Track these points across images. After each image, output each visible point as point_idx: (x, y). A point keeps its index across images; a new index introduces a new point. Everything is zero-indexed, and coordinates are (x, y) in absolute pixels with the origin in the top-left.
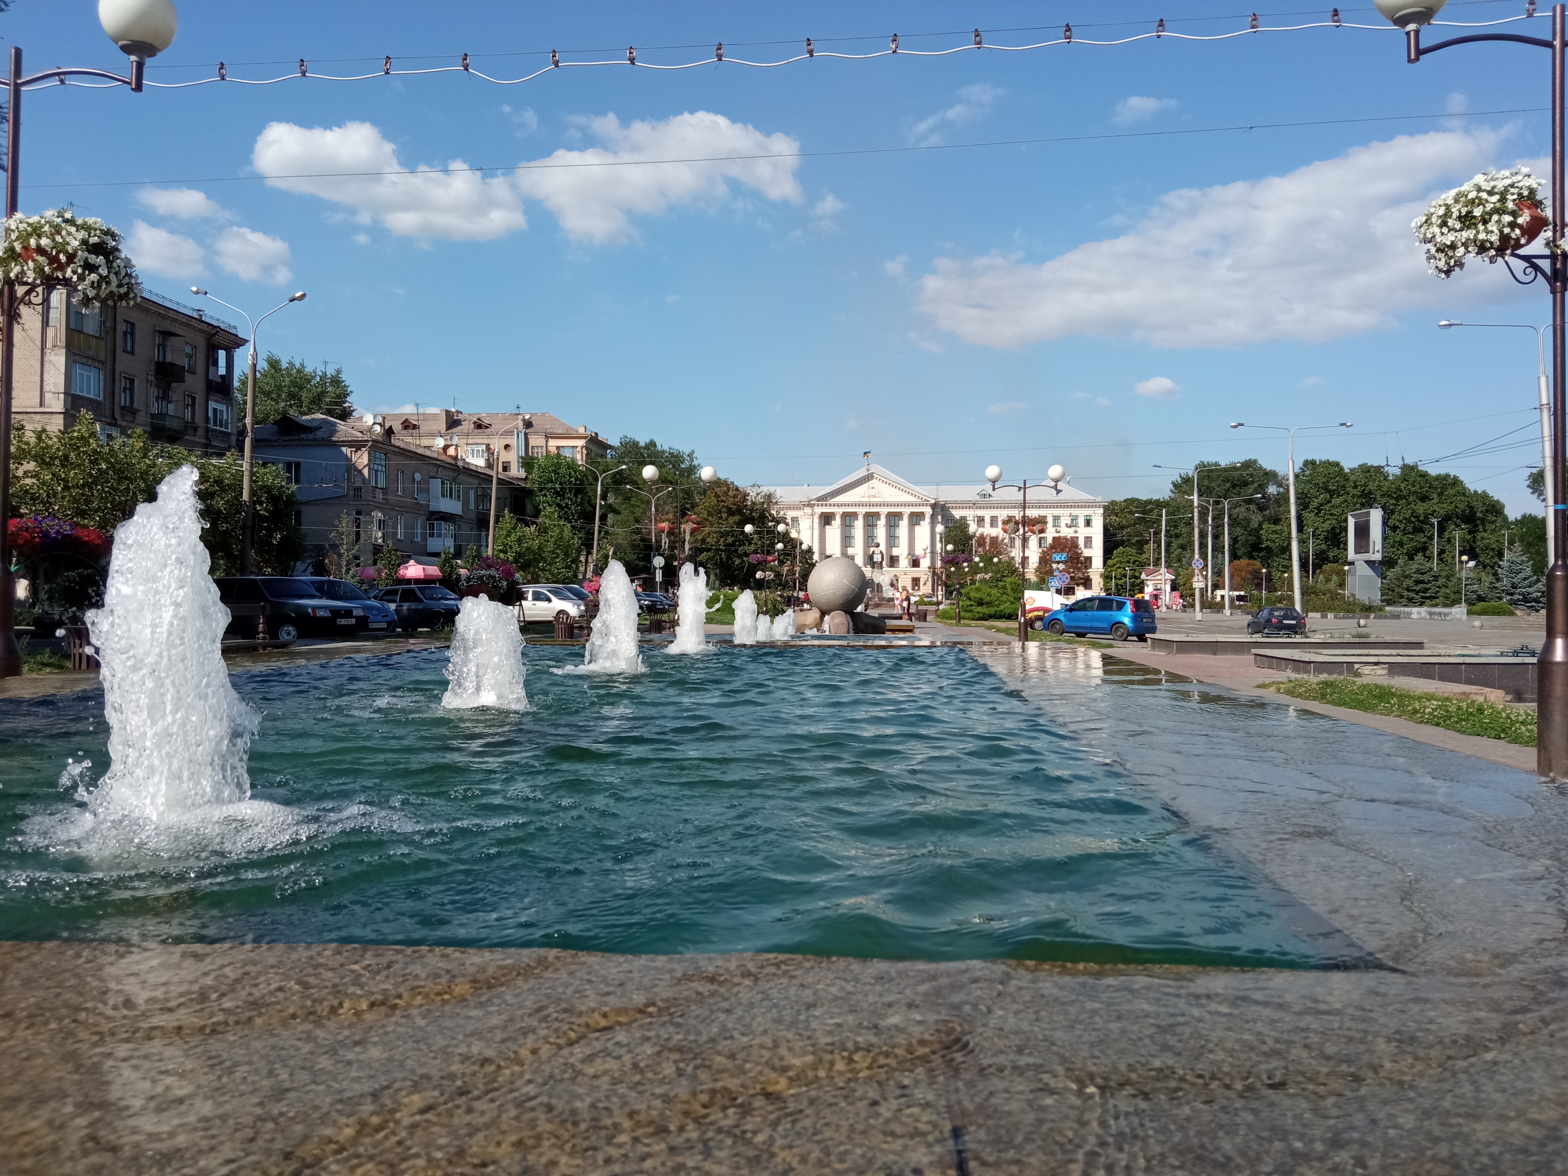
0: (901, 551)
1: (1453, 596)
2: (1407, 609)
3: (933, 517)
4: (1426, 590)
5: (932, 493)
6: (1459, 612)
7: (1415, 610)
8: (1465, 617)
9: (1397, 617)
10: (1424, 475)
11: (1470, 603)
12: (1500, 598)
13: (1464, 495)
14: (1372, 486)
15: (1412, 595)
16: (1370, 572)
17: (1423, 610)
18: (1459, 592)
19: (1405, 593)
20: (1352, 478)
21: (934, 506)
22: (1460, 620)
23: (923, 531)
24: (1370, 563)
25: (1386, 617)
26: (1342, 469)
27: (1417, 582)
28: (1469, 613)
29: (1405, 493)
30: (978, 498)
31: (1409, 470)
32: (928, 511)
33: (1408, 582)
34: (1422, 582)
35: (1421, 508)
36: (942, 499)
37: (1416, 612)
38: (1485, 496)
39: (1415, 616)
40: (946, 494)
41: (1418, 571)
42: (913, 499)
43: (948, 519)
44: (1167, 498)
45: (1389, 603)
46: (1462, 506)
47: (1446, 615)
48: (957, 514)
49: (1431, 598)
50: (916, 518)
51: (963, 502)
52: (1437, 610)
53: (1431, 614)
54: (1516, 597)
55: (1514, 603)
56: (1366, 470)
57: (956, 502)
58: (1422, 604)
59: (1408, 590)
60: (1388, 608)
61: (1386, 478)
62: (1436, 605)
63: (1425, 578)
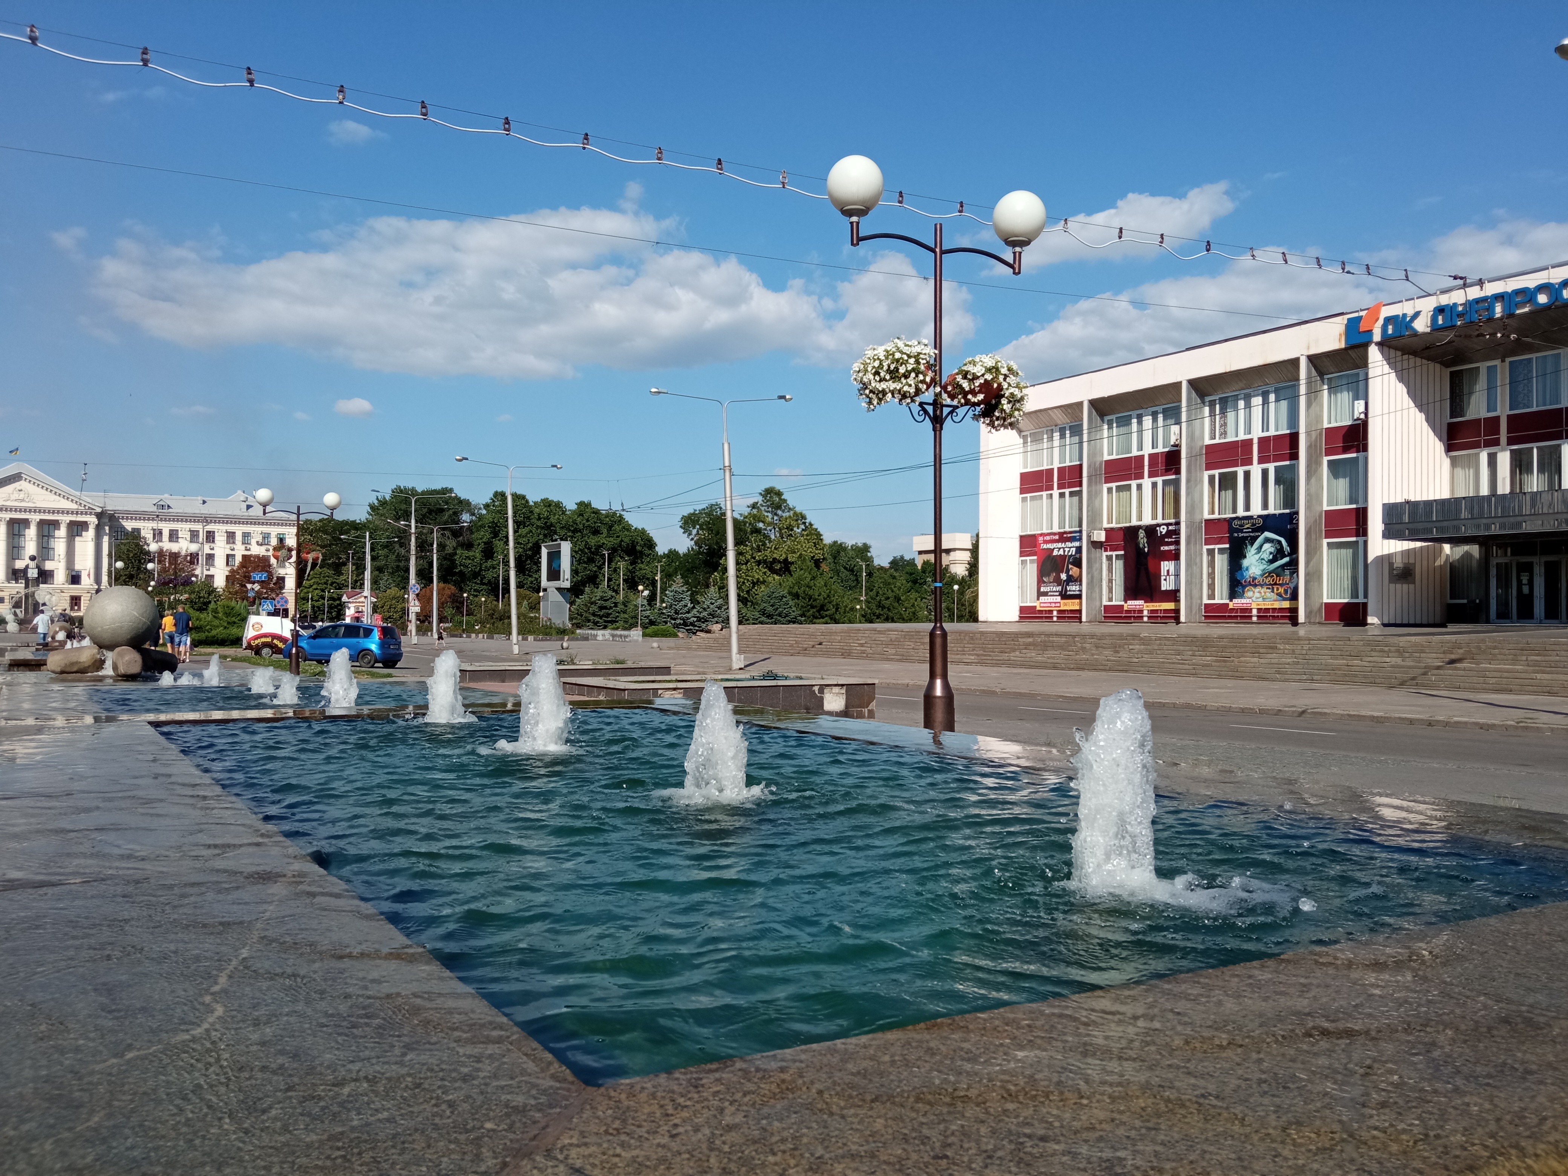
0: (57, 566)
1: (630, 621)
2: (593, 632)
3: (99, 528)
4: (608, 615)
5: (97, 500)
6: (636, 634)
7: (600, 632)
8: (640, 638)
9: (586, 638)
10: (596, 512)
11: (644, 627)
12: (666, 623)
13: (628, 530)
14: (553, 519)
15: (597, 619)
16: (559, 598)
17: (607, 632)
18: (636, 617)
19: (592, 618)
20: (537, 510)
21: (99, 516)
22: (637, 641)
23: (85, 545)
24: (559, 589)
25: (577, 639)
26: (527, 502)
27: (601, 608)
28: (644, 635)
29: (581, 526)
30: (154, 509)
31: (583, 506)
32: (93, 520)
33: (594, 608)
34: (605, 608)
35: (593, 541)
36: (110, 507)
37: (602, 635)
38: (643, 532)
39: (600, 638)
40: (115, 503)
41: (602, 598)
42: (74, 506)
43: (117, 531)
44: (363, 519)
45: (579, 626)
46: (627, 540)
47: (626, 637)
48: (129, 525)
49: (612, 622)
50: (76, 529)
51: (136, 512)
52: (619, 632)
53: (613, 636)
54: (678, 621)
55: (677, 626)
56: (547, 503)
57: (127, 512)
58: (605, 627)
59: (594, 614)
60: (578, 631)
61: (564, 513)
62: (617, 629)
63: (608, 604)
